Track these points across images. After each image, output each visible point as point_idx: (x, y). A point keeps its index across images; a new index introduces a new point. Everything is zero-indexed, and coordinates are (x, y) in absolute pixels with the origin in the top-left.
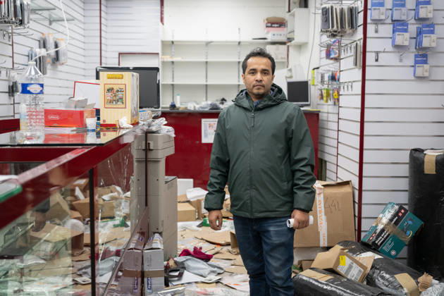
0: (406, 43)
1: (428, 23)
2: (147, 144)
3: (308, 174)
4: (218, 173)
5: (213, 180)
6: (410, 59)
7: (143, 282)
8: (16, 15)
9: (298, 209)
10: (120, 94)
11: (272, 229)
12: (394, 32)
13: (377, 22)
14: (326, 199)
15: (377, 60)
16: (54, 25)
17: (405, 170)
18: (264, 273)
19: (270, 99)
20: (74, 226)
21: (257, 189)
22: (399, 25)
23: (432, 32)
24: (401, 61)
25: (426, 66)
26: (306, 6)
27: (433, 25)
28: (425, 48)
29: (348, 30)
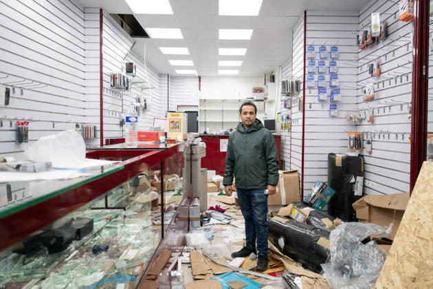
0: (325, 99)
1: (336, 88)
2: (192, 151)
3: (274, 166)
5: (227, 170)
6: (327, 107)
7: (189, 224)
8: (124, 85)
9: (270, 184)
10: (177, 124)
11: (256, 194)
12: (319, 93)
13: (310, 88)
14: (285, 180)
15: (310, 108)
16: (144, 91)
17: (326, 165)
18: (252, 218)
19: (255, 127)
20: (154, 195)
21: (248, 174)
22: (322, 90)
23: (339, 93)
24: (323, 108)
25: (336, 111)
26: (274, 81)
27: (339, 90)
28: (335, 101)
29: (296, 92)
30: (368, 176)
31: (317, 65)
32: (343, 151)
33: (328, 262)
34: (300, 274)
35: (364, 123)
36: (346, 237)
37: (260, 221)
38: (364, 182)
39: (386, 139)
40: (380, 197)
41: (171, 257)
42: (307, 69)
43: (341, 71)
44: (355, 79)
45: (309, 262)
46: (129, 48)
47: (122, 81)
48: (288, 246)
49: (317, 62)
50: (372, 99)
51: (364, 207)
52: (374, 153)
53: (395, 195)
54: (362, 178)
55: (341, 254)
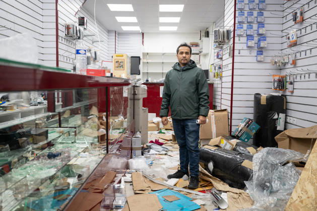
0: (253, 45)
1: (263, 36)
2: (134, 92)
3: (206, 100)
4: (166, 100)
5: (163, 103)
6: (255, 53)
7: (132, 152)
8: (77, 34)
9: (201, 115)
10: (122, 64)
11: (189, 124)
12: (247, 40)
13: (240, 36)
14: (215, 117)
15: (239, 53)
16: (94, 44)
17: (252, 104)
18: (186, 145)
19: (189, 66)
21: (183, 106)
22: (250, 37)
23: (265, 40)
24: (250, 54)
25: (262, 56)
26: (208, 36)
27: (265, 37)
28: (262, 48)
29: (226, 41)
30: (290, 113)
31: (246, 15)
32: (267, 91)
33: (250, 180)
34: (226, 190)
35: (287, 66)
36: (267, 159)
37: (193, 146)
38: (286, 119)
39: (307, 79)
40: (299, 130)
41: (115, 176)
42: (236, 19)
43: (267, 21)
44: (280, 27)
45: (234, 182)
46: (81, 4)
47: (75, 31)
48: (216, 170)
49: (246, 12)
50: (295, 44)
51: (285, 139)
52: (296, 93)
53: (313, 127)
54: (284, 115)
55: (263, 173)
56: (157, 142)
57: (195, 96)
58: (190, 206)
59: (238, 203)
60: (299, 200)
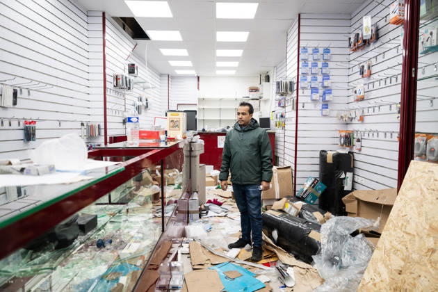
0: (318, 99)
1: (328, 89)
2: (191, 148)
4: (225, 162)
5: (223, 166)
6: (319, 106)
7: (188, 216)
8: (126, 85)
9: (264, 181)
11: (251, 190)
12: (312, 93)
13: (303, 88)
14: (279, 175)
15: (303, 107)
16: (146, 90)
17: (317, 161)
18: (247, 211)
19: (251, 126)
20: (155, 188)
21: (243, 170)
22: (314, 90)
23: (330, 93)
24: (315, 107)
25: (328, 110)
26: (269, 81)
27: (331, 90)
28: (327, 101)
29: (289, 92)
30: (357, 171)
31: (310, 66)
32: (334, 148)
33: (318, 254)
34: (292, 264)
35: (354, 121)
36: (336, 230)
37: (255, 214)
38: (353, 177)
39: (375, 137)
40: (368, 192)
41: (171, 247)
42: (300, 70)
43: (333, 72)
44: (347, 79)
45: (301, 253)
46: (131, 50)
47: (125, 82)
48: (281, 239)
49: (310, 63)
50: (362, 99)
51: (352, 201)
52: (364, 151)
53: (383, 190)
54: (352, 174)
55: (331, 247)
56: (216, 202)
57: (256, 160)
58: (254, 285)
59: (305, 279)
60: (372, 282)
